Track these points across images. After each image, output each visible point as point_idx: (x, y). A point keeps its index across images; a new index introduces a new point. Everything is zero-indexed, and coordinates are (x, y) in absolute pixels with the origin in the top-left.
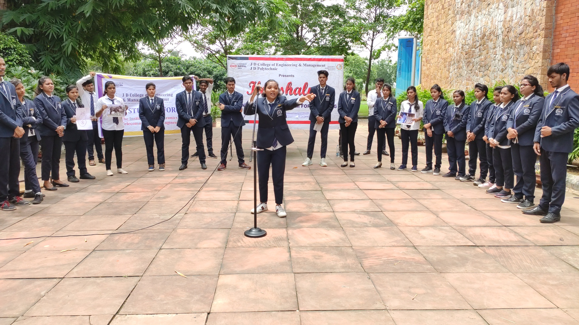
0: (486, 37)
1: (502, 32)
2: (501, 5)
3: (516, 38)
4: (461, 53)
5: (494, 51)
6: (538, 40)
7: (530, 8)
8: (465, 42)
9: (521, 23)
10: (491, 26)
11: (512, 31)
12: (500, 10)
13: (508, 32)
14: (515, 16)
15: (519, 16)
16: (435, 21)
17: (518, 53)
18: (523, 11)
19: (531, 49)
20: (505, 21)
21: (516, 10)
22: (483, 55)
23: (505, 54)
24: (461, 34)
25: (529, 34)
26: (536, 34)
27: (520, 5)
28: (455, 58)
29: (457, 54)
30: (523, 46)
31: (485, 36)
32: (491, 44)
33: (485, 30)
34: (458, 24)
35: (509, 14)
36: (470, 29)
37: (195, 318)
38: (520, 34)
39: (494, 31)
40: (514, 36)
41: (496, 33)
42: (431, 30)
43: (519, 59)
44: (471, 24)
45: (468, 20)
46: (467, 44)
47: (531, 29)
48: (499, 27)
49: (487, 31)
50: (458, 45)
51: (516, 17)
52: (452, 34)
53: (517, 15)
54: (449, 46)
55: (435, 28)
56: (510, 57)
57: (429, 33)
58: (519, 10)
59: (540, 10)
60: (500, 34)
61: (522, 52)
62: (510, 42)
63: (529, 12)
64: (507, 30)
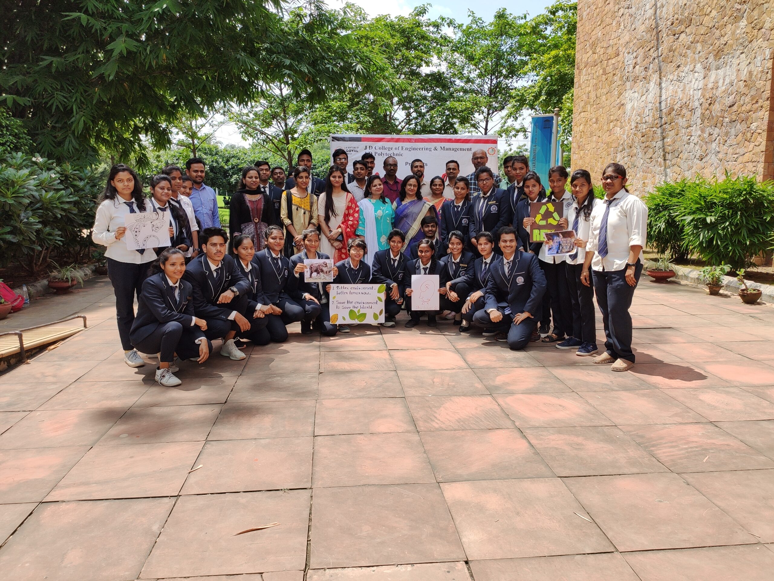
0: (674, 112)
1: (701, 105)
2: (699, 66)
3: (723, 112)
4: (635, 134)
5: (688, 130)
6: (760, 114)
7: (746, 69)
8: (641, 120)
9: (731, 91)
10: (683, 96)
11: (716, 102)
12: (696, 74)
13: (710, 104)
14: (721, 81)
15: (727, 81)
16: (592, 91)
17: (727, 134)
18: (735, 74)
19: (748, 128)
20: (704, 89)
21: (722, 73)
22: (670, 137)
23: (706, 135)
24: (633, 108)
25: (745, 105)
26: (757, 105)
27: (731, 66)
28: (624, 141)
29: (628, 137)
30: (735, 123)
31: (673, 110)
32: (682, 122)
33: (672, 102)
34: (629, 94)
35: (712, 78)
36: (649, 101)
37: (449, 572)
38: (730, 107)
39: (688, 103)
40: (719, 109)
41: (690, 105)
42: (586, 104)
43: (728, 142)
44: (651, 94)
45: (645, 90)
46: (644, 121)
47: (748, 99)
48: (696, 98)
49: (675, 103)
50: (629, 123)
51: (724, 82)
52: (619, 108)
53: (724, 80)
54: (615, 126)
55: (592, 100)
56: (714, 140)
57: (583, 108)
58: (728, 73)
59: (762, 72)
60: (697, 108)
61: (733, 131)
62: (713, 118)
63: (744, 75)
64: (709, 102)
